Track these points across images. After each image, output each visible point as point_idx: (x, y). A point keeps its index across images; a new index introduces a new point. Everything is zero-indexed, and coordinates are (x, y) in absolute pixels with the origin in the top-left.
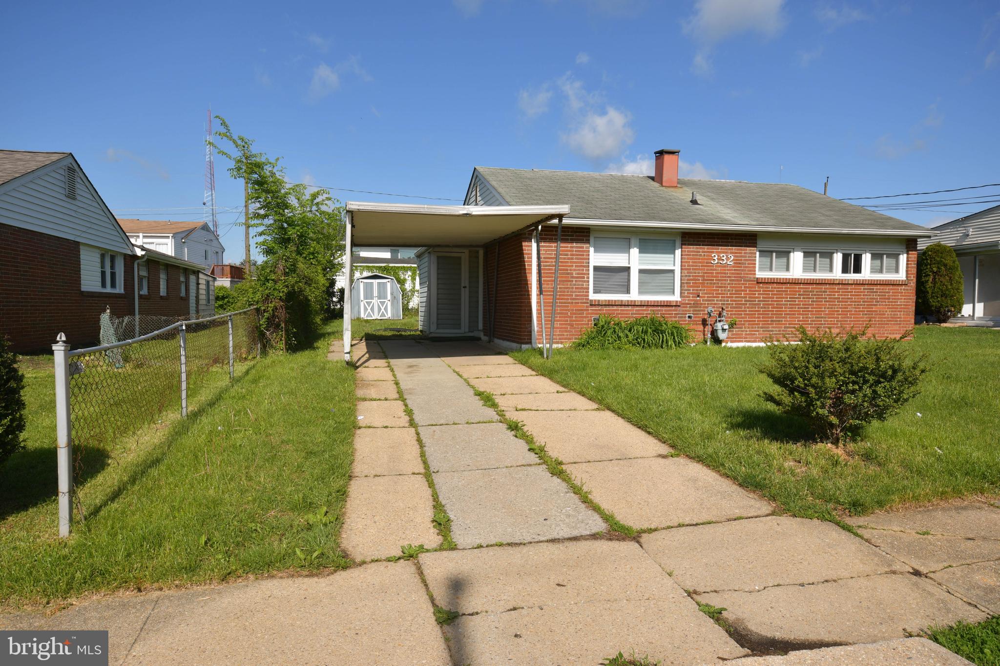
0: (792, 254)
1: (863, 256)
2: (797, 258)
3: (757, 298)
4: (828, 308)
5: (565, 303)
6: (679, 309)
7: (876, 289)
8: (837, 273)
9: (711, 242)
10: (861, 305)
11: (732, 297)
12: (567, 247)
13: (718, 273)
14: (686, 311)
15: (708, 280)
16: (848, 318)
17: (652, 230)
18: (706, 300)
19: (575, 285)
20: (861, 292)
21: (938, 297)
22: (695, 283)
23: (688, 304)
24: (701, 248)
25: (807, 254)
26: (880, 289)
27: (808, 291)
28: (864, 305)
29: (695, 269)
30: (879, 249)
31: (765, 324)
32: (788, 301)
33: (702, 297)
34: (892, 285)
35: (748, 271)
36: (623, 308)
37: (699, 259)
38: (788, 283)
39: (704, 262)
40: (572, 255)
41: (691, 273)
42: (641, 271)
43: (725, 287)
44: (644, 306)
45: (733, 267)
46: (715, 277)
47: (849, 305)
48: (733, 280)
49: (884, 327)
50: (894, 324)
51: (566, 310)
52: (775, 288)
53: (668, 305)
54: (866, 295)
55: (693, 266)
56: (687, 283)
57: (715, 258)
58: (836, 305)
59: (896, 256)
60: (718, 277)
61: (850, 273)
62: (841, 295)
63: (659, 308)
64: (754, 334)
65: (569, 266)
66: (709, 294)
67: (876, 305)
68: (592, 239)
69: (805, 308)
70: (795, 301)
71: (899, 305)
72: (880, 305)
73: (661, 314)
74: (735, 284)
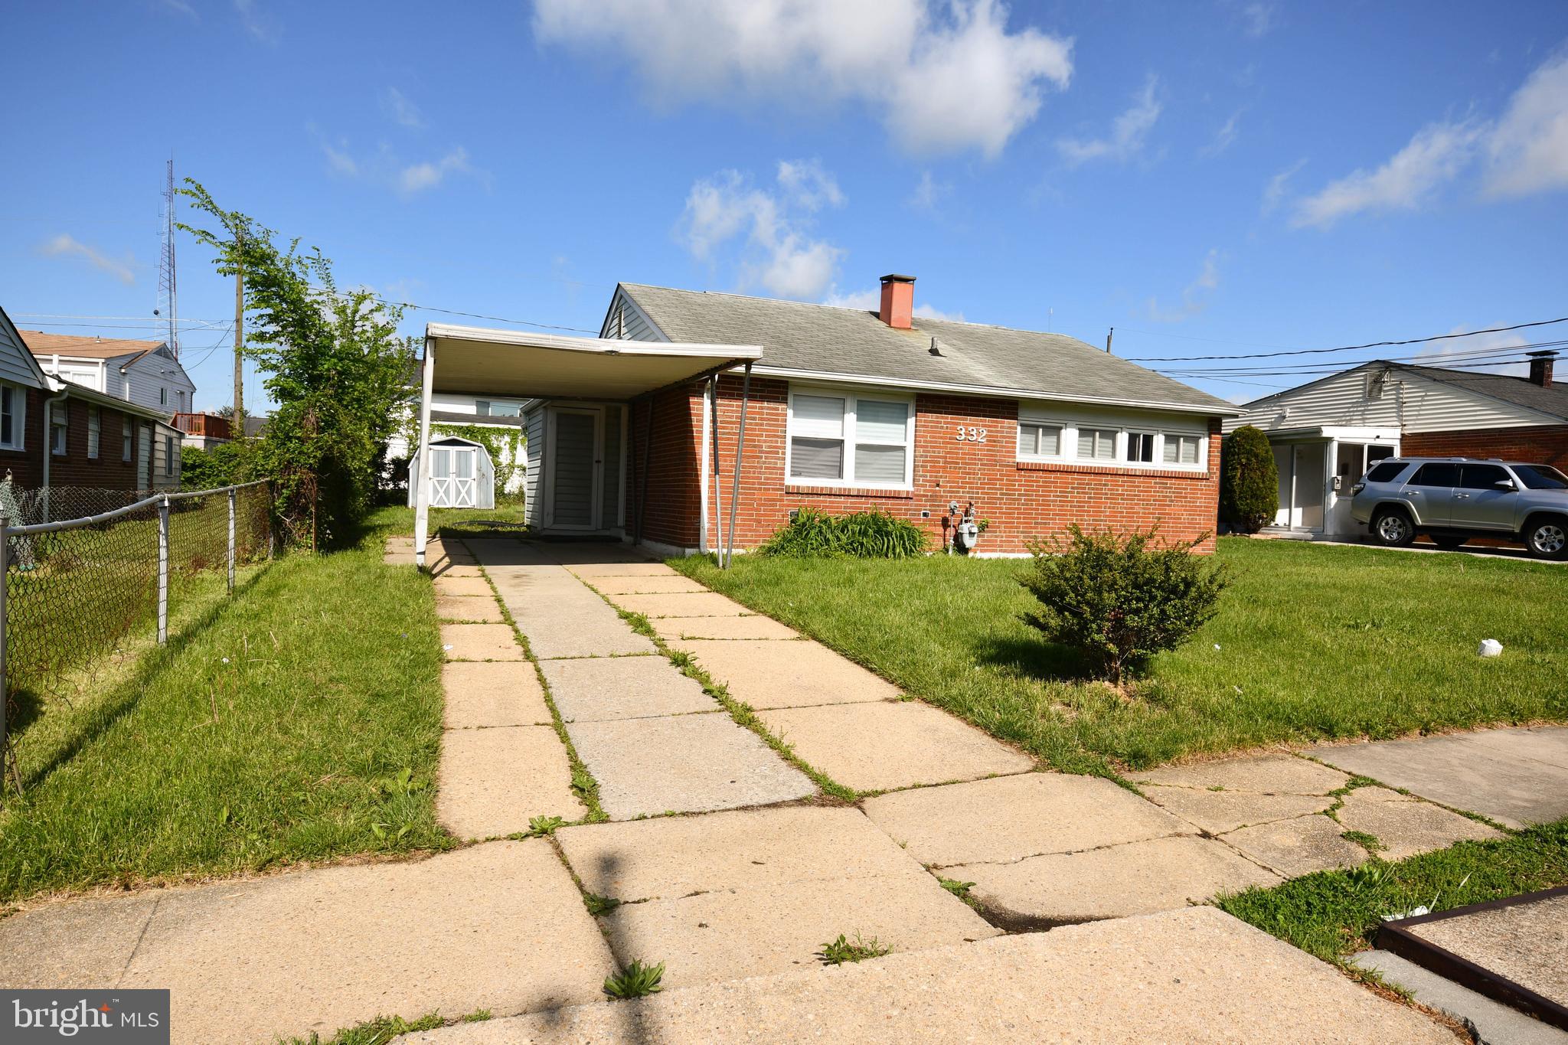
0: (1063, 431)
1: (1155, 438)
2: (1070, 435)
3: (1017, 490)
4: (1109, 508)
5: (750, 489)
6: (911, 502)
7: (1171, 484)
8: (1121, 461)
9: (956, 409)
10: (1151, 505)
11: (984, 488)
12: (757, 407)
13: (965, 454)
14: (920, 505)
15: (951, 463)
17: (877, 388)
18: (949, 492)
19: (765, 463)
20: (1152, 487)
21: (1247, 499)
22: (934, 467)
23: (924, 496)
24: (942, 418)
25: (1083, 432)
26: (1175, 484)
27: (1083, 484)
28: (1155, 505)
29: (934, 447)
30: (1174, 430)
31: (1026, 527)
32: (1058, 496)
33: (943, 487)
34: (1190, 479)
35: (1006, 452)
36: (833, 499)
37: (940, 433)
38: (1058, 471)
39: (946, 438)
40: (762, 419)
41: (929, 452)
42: (860, 447)
43: (974, 474)
44: (862, 496)
45: (986, 445)
46: (962, 458)
47: (1136, 504)
48: (985, 465)
50: (1192, 532)
51: (751, 499)
52: (1041, 477)
53: (895, 497)
54: (1158, 492)
55: (931, 442)
56: (922, 466)
57: (962, 432)
58: (1119, 504)
59: (1195, 440)
60: (965, 459)
61: (1138, 460)
62: (1126, 490)
63: (883, 501)
64: (1012, 542)
65: (757, 435)
66: (953, 482)
67: (1170, 505)
68: (790, 399)
69: (1079, 506)
70: (1067, 497)
71: (1198, 507)
72: (1174, 506)
73: (886, 509)
74: (988, 470)
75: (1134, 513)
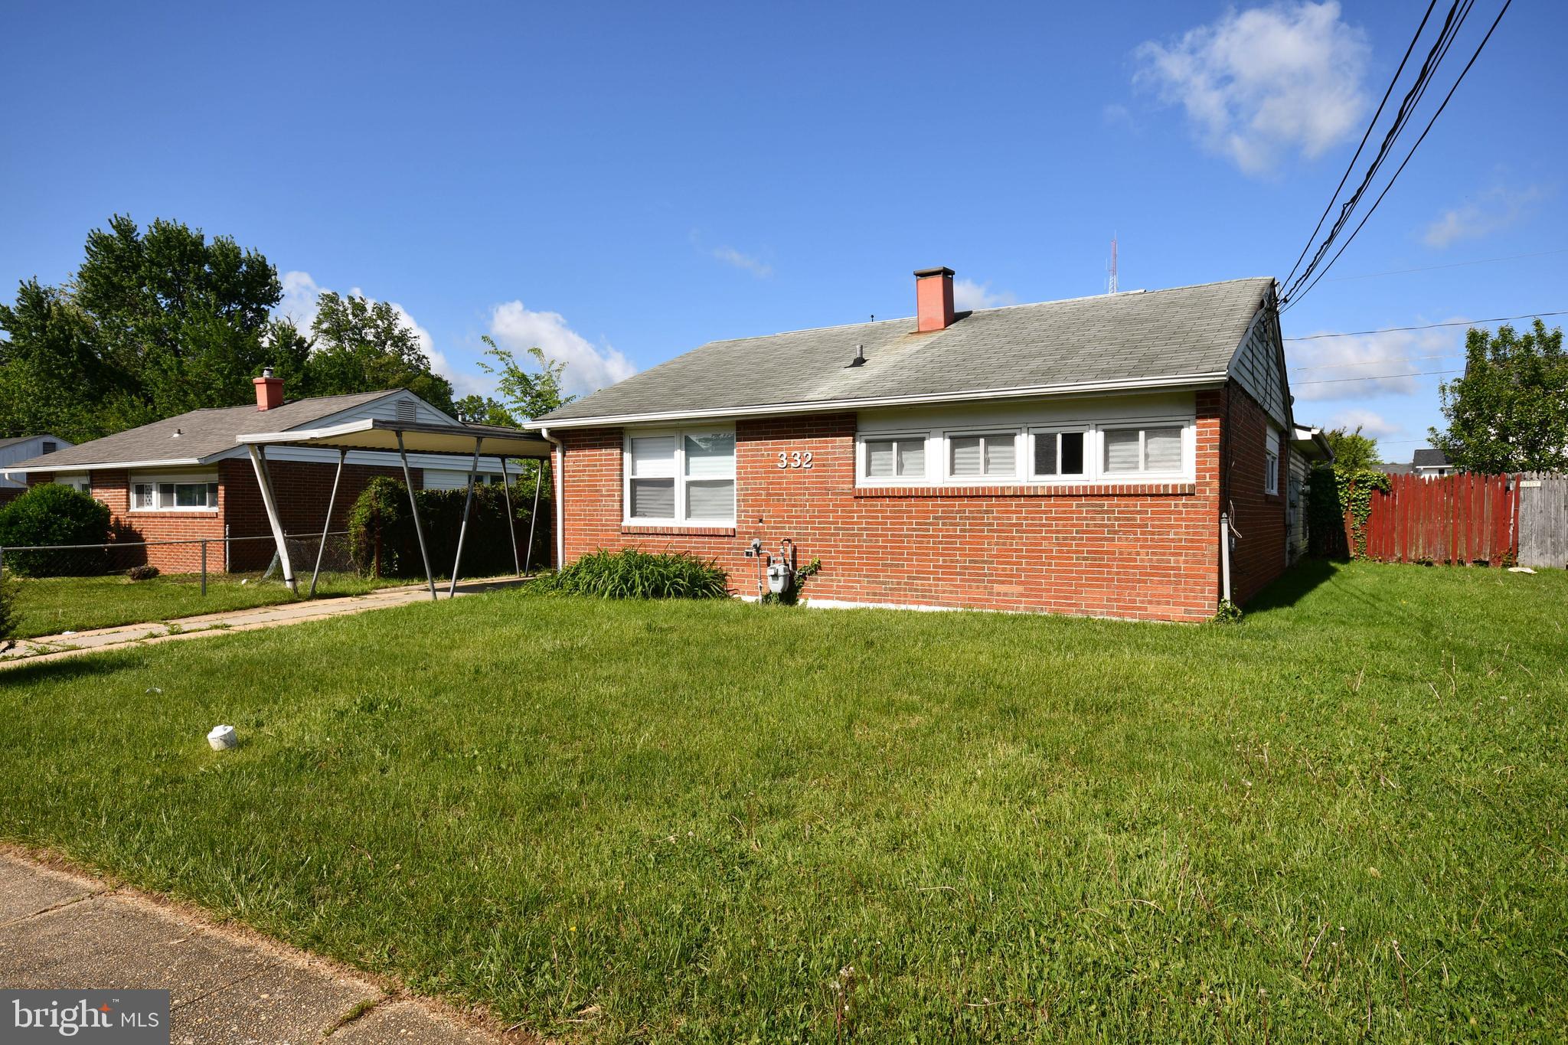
0: (927, 443)
1: (1085, 436)
2: (937, 447)
3: (856, 523)
4: (997, 544)
5: (594, 530)
6: (734, 540)
7: (1110, 506)
8: (1021, 475)
9: (778, 433)
10: (1074, 539)
11: (814, 522)
12: (596, 455)
13: (789, 483)
14: (743, 544)
15: (775, 494)
16: (1043, 564)
17: (694, 422)
18: (773, 528)
19: (604, 505)
20: (1072, 512)
22: (756, 500)
23: (747, 533)
24: (762, 444)
25: (957, 442)
26: (1118, 506)
27: (952, 512)
28: (1081, 539)
29: (755, 478)
30: (1121, 420)
31: (871, 570)
32: (914, 530)
33: (766, 522)
34: (1152, 495)
35: (839, 477)
36: (660, 538)
37: (761, 461)
38: (912, 497)
39: (769, 467)
40: (601, 465)
41: (749, 484)
42: (689, 484)
43: (801, 506)
45: (815, 471)
46: (785, 489)
47: (1044, 538)
48: (816, 494)
49: (1134, 588)
50: (1161, 582)
51: (596, 540)
52: (888, 506)
53: (714, 534)
54: (1086, 518)
55: (752, 473)
56: (743, 500)
57: (783, 459)
58: (1013, 538)
59: (1170, 432)
60: (790, 489)
61: (1053, 471)
62: (1026, 518)
63: (707, 539)
64: (852, 587)
65: (598, 481)
66: (777, 517)
67: (1113, 539)
68: (627, 444)
69: (947, 543)
70: (928, 530)
71: (1172, 540)
72: (1120, 539)
73: (709, 548)
74: (819, 500)
75: (1041, 551)
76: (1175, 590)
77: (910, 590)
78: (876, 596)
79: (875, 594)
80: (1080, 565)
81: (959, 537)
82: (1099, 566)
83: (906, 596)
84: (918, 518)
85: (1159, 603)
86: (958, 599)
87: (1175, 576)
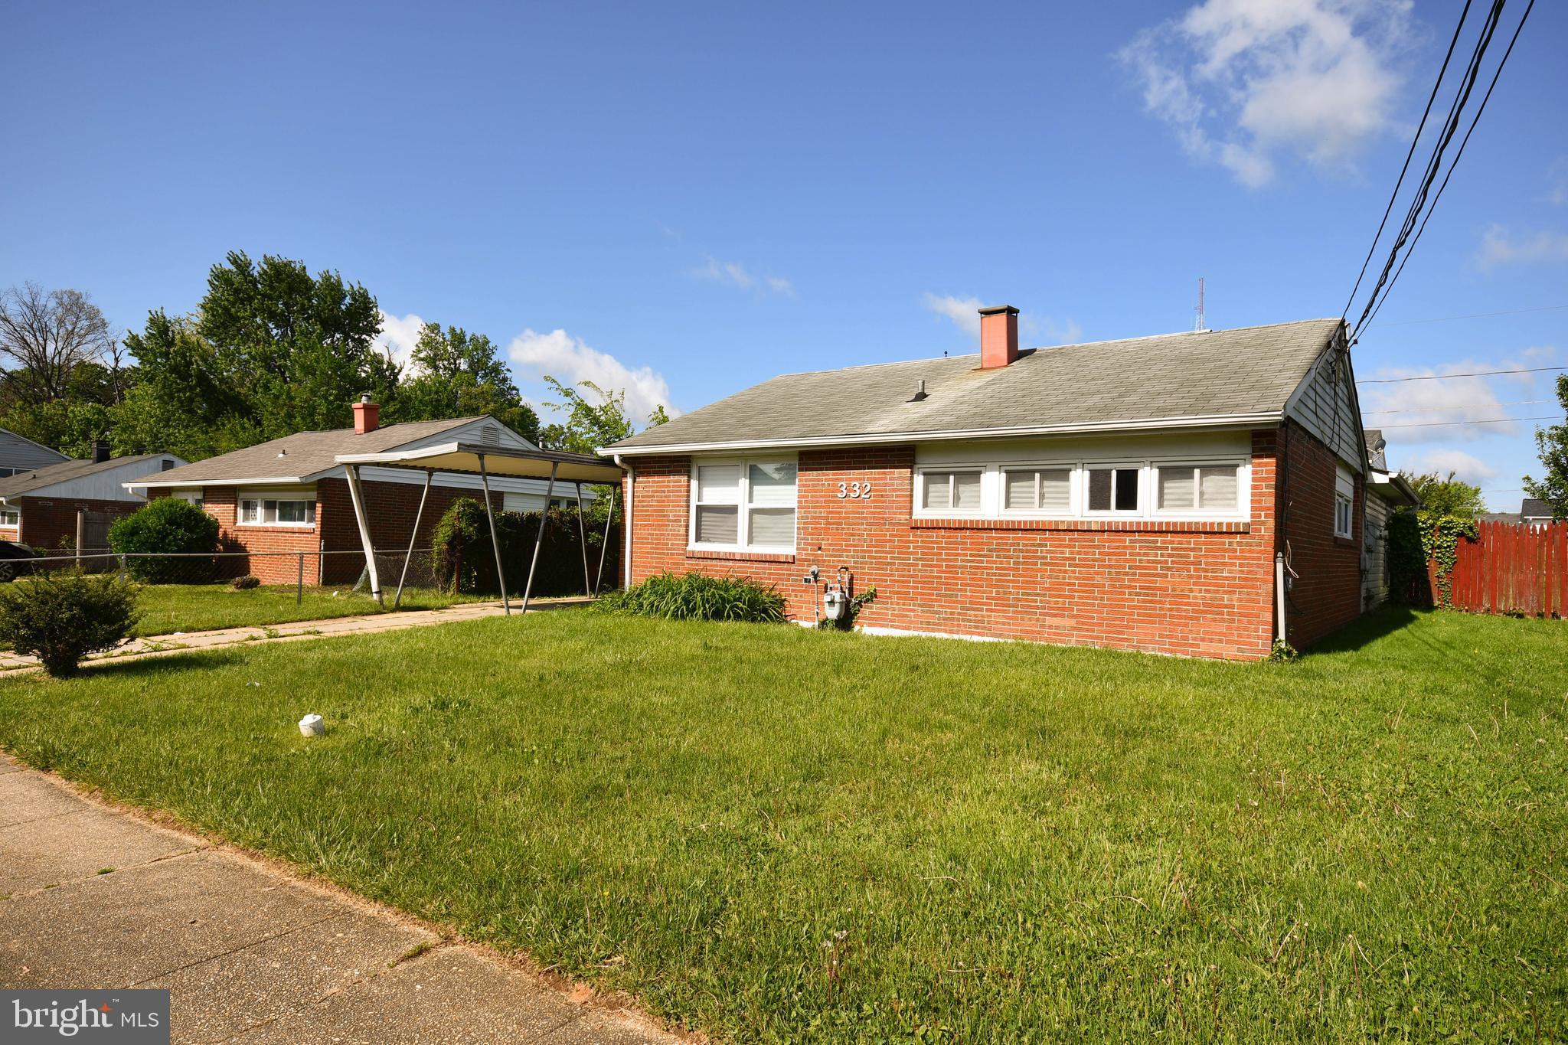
0: (983, 476)
1: (1140, 473)
2: (993, 481)
3: (912, 553)
4: (1050, 577)
5: (660, 553)
6: (793, 567)
7: (1164, 542)
8: (1078, 509)
9: (838, 463)
10: (1127, 574)
11: (871, 552)
12: (664, 482)
13: (848, 513)
14: (802, 570)
15: (834, 523)
16: (1095, 598)
17: (759, 451)
18: (831, 556)
19: (671, 530)
20: (1125, 548)
22: (816, 528)
23: (806, 560)
24: (824, 475)
25: (1013, 476)
26: (1172, 542)
27: (1006, 544)
28: (1134, 574)
29: (816, 507)
30: (1177, 459)
31: (925, 600)
32: (968, 561)
33: (825, 550)
34: (1205, 533)
35: (897, 508)
36: (723, 563)
37: (821, 491)
38: (967, 529)
39: (829, 496)
40: (669, 491)
41: (809, 512)
42: (752, 512)
43: (859, 535)
45: (873, 502)
46: (844, 518)
47: (1097, 573)
48: (873, 524)
49: (1186, 625)
51: (663, 563)
52: (943, 537)
53: (774, 561)
54: (1139, 554)
55: (812, 502)
56: (804, 528)
57: (843, 489)
58: (1066, 572)
59: (1225, 470)
60: (849, 518)
61: (1107, 507)
62: (1079, 553)
63: (767, 565)
64: (907, 616)
65: (666, 506)
66: (836, 545)
67: (1166, 576)
68: (694, 473)
69: (1000, 575)
70: (982, 562)
71: (1226, 578)
72: (1173, 576)
73: (769, 574)
74: (875, 530)
75: (1093, 585)
76: (1229, 628)
77: (963, 620)
78: (929, 625)
79: (928, 623)
80: (1132, 600)
81: (1013, 569)
82: (1151, 602)
83: (959, 626)
84: (972, 549)
85: (1211, 641)
86: (1010, 630)
87: (1229, 614)
